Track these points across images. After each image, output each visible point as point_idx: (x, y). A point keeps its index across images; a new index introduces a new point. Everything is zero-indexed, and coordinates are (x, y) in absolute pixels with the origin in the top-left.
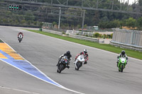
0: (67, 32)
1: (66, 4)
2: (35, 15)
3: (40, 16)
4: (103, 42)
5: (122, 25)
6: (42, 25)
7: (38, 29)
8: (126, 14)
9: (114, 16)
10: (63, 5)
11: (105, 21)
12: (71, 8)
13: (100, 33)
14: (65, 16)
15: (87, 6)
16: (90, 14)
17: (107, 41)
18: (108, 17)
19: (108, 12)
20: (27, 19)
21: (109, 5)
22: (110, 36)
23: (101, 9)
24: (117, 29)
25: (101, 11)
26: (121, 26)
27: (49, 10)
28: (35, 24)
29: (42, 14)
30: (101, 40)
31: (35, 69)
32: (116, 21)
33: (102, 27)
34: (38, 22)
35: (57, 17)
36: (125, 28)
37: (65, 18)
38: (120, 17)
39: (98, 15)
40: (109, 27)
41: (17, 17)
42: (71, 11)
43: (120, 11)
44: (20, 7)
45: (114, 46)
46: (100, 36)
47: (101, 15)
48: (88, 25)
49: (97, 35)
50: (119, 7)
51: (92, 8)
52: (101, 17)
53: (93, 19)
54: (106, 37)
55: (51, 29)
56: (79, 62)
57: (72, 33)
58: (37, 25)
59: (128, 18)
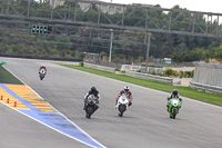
0: (123, 67)
1: (120, 24)
2: (72, 41)
3: (80, 42)
4: (179, 83)
5: (208, 56)
6: (83, 56)
7: (78, 64)
8: (215, 39)
9: (196, 43)
10: (115, 26)
11: (182, 49)
12: (129, 29)
13: (174, 69)
14: (120, 42)
15: (154, 27)
16: (159, 39)
17: (186, 82)
18: (187, 43)
19: (187, 37)
20: (61, 47)
21: (187, 25)
22: (190, 74)
23: (176, 32)
24: (202, 63)
25: (176, 35)
26: (207, 58)
27: (95, 34)
28: (73, 55)
29: (83, 39)
30: (176, 80)
31: (73, 127)
32: (198, 50)
33: (178, 60)
34: (77, 52)
35: (107, 44)
36: (213, 62)
37: (119, 46)
38: (206, 43)
39: (171, 41)
40: (188, 60)
41: (45, 44)
42: (128, 35)
43: (205, 34)
44: (50, 29)
45: (196, 90)
46: (175, 75)
47: (176, 40)
48: (156, 57)
49: (169, 73)
50: (204, 28)
51: (161, 30)
52: (176, 44)
53: (164, 47)
54: (183, 75)
55: (98, 63)
56: (121, 105)
57: (130, 69)
58: (77, 57)
59: (218, 45)
